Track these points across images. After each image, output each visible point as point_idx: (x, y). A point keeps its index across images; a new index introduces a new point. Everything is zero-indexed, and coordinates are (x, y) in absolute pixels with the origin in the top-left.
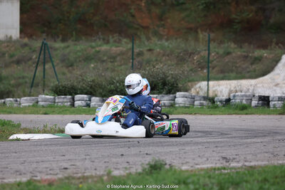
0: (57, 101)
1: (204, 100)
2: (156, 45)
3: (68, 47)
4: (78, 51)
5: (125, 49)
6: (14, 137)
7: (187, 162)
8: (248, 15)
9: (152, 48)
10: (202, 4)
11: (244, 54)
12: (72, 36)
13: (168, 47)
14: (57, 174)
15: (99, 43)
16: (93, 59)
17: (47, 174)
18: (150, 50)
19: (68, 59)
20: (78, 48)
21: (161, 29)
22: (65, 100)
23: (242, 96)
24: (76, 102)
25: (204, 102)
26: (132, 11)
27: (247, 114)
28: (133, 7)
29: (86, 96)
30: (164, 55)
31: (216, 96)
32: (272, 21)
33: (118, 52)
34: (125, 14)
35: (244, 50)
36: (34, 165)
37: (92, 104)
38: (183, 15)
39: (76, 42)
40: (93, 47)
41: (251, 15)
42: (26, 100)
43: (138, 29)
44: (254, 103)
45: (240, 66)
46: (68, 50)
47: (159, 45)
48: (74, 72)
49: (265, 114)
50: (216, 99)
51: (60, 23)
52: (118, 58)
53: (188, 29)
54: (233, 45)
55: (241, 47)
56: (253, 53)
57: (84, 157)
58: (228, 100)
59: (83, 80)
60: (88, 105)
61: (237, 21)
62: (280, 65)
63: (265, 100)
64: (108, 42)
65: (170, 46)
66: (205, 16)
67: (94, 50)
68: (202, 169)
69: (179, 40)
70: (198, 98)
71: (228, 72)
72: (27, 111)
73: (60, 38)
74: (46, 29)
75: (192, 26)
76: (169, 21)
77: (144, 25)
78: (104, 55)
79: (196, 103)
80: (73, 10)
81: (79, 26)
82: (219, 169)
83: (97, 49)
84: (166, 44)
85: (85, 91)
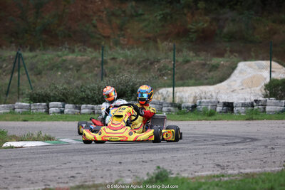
0: (32, 108)
1: (172, 106)
2: (119, 54)
3: (36, 56)
4: (46, 60)
5: (89, 58)
6: (8, 144)
7: (185, 170)
8: (203, 25)
9: (116, 57)
10: (160, 15)
11: (201, 62)
12: (39, 46)
13: (131, 56)
14: (67, 183)
15: (66, 52)
16: (60, 67)
17: (58, 183)
18: (113, 59)
19: (37, 68)
20: (46, 57)
21: (121, 38)
22: (40, 107)
23: (208, 102)
24: (50, 109)
25: (172, 108)
26: (94, 22)
27: (215, 120)
28: (95, 18)
29: (59, 103)
30: (127, 63)
31: (182, 102)
32: (225, 30)
33: (84, 61)
34: (88, 25)
35: (203, 58)
36: (42, 174)
37: (66, 111)
38: (141, 25)
39: (44, 52)
40: (59, 57)
41: (206, 25)
42: (3, 107)
43: (99, 39)
44: (219, 109)
45: (198, 73)
46: (36, 60)
47: (121, 54)
48: (42, 79)
49: (233, 120)
50: (183, 105)
51: (27, 33)
52: (84, 66)
53: (146, 38)
54: (191, 54)
55: (199, 56)
56: (211, 60)
57: (85, 165)
58: (194, 107)
59: (56, 88)
60: (62, 112)
61: (192, 30)
62: (236, 72)
63: (229, 106)
64: (73, 52)
65: (133, 55)
66: (163, 26)
67: (60, 59)
68: (202, 177)
69: (140, 49)
70: (166, 105)
71: (187, 79)
72: (7, 118)
73: (28, 48)
74: (13, 39)
75: (151, 35)
76: (129, 30)
77: (105, 35)
78: (70, 64)
79: (164, 109)
80: (39, 21)
81: (45, 36)
82: (218, 176)
83: (64, 58)
84: (129, 53)
85: (58, 98)
